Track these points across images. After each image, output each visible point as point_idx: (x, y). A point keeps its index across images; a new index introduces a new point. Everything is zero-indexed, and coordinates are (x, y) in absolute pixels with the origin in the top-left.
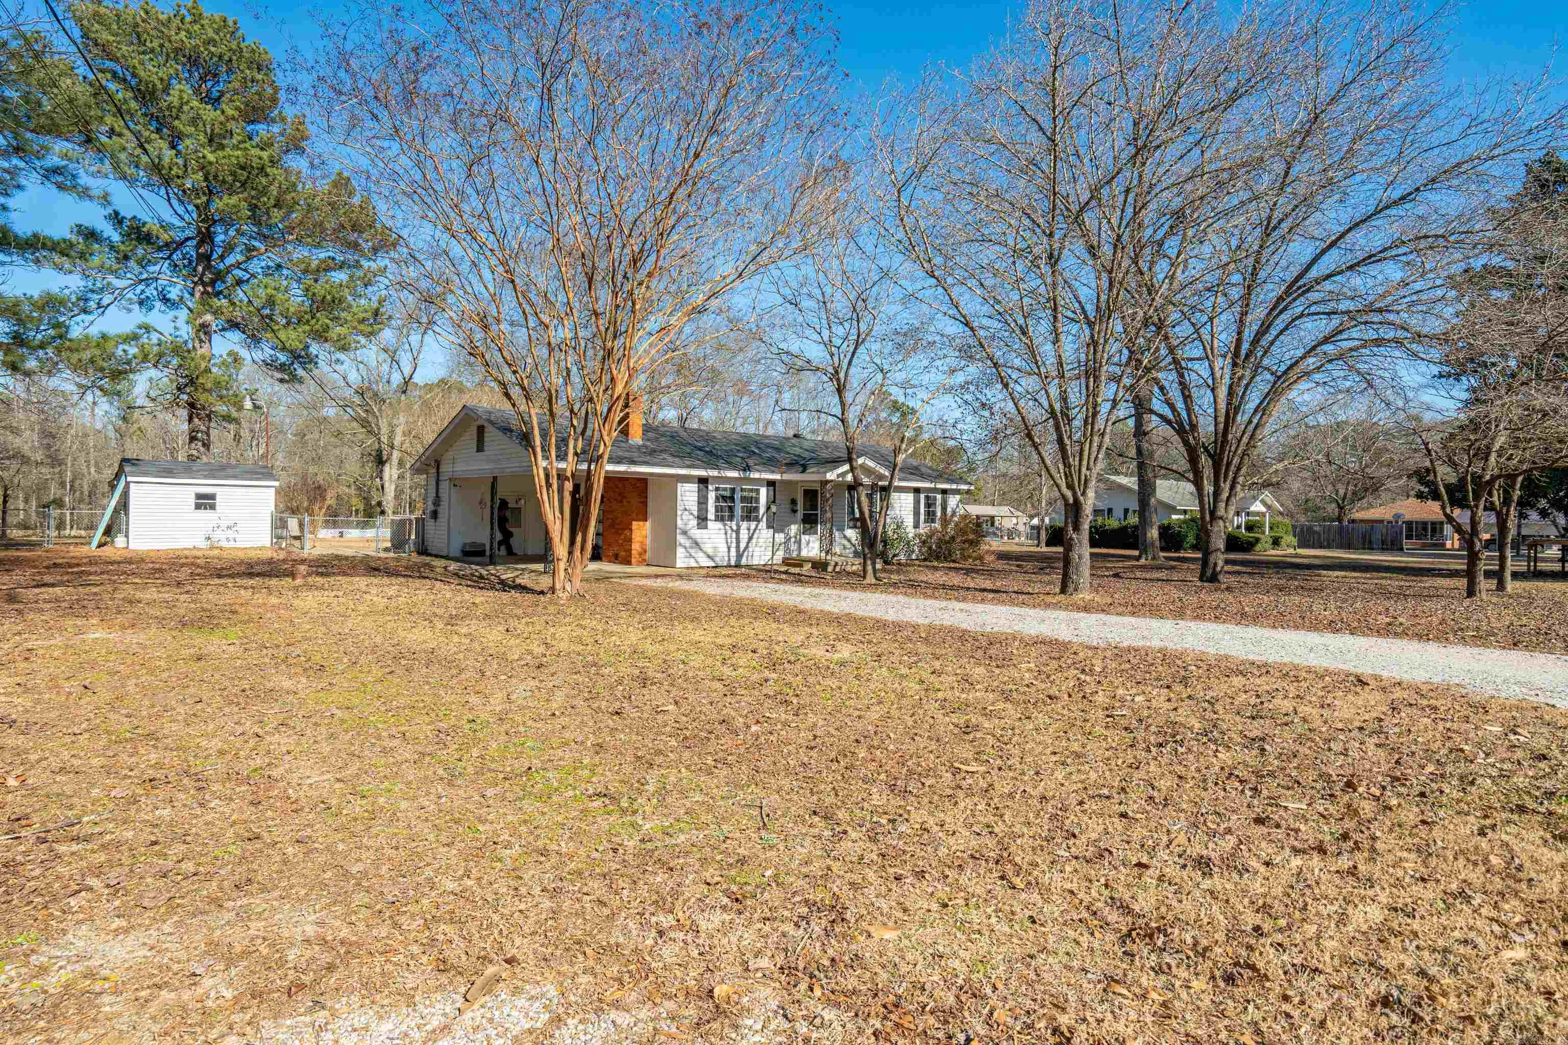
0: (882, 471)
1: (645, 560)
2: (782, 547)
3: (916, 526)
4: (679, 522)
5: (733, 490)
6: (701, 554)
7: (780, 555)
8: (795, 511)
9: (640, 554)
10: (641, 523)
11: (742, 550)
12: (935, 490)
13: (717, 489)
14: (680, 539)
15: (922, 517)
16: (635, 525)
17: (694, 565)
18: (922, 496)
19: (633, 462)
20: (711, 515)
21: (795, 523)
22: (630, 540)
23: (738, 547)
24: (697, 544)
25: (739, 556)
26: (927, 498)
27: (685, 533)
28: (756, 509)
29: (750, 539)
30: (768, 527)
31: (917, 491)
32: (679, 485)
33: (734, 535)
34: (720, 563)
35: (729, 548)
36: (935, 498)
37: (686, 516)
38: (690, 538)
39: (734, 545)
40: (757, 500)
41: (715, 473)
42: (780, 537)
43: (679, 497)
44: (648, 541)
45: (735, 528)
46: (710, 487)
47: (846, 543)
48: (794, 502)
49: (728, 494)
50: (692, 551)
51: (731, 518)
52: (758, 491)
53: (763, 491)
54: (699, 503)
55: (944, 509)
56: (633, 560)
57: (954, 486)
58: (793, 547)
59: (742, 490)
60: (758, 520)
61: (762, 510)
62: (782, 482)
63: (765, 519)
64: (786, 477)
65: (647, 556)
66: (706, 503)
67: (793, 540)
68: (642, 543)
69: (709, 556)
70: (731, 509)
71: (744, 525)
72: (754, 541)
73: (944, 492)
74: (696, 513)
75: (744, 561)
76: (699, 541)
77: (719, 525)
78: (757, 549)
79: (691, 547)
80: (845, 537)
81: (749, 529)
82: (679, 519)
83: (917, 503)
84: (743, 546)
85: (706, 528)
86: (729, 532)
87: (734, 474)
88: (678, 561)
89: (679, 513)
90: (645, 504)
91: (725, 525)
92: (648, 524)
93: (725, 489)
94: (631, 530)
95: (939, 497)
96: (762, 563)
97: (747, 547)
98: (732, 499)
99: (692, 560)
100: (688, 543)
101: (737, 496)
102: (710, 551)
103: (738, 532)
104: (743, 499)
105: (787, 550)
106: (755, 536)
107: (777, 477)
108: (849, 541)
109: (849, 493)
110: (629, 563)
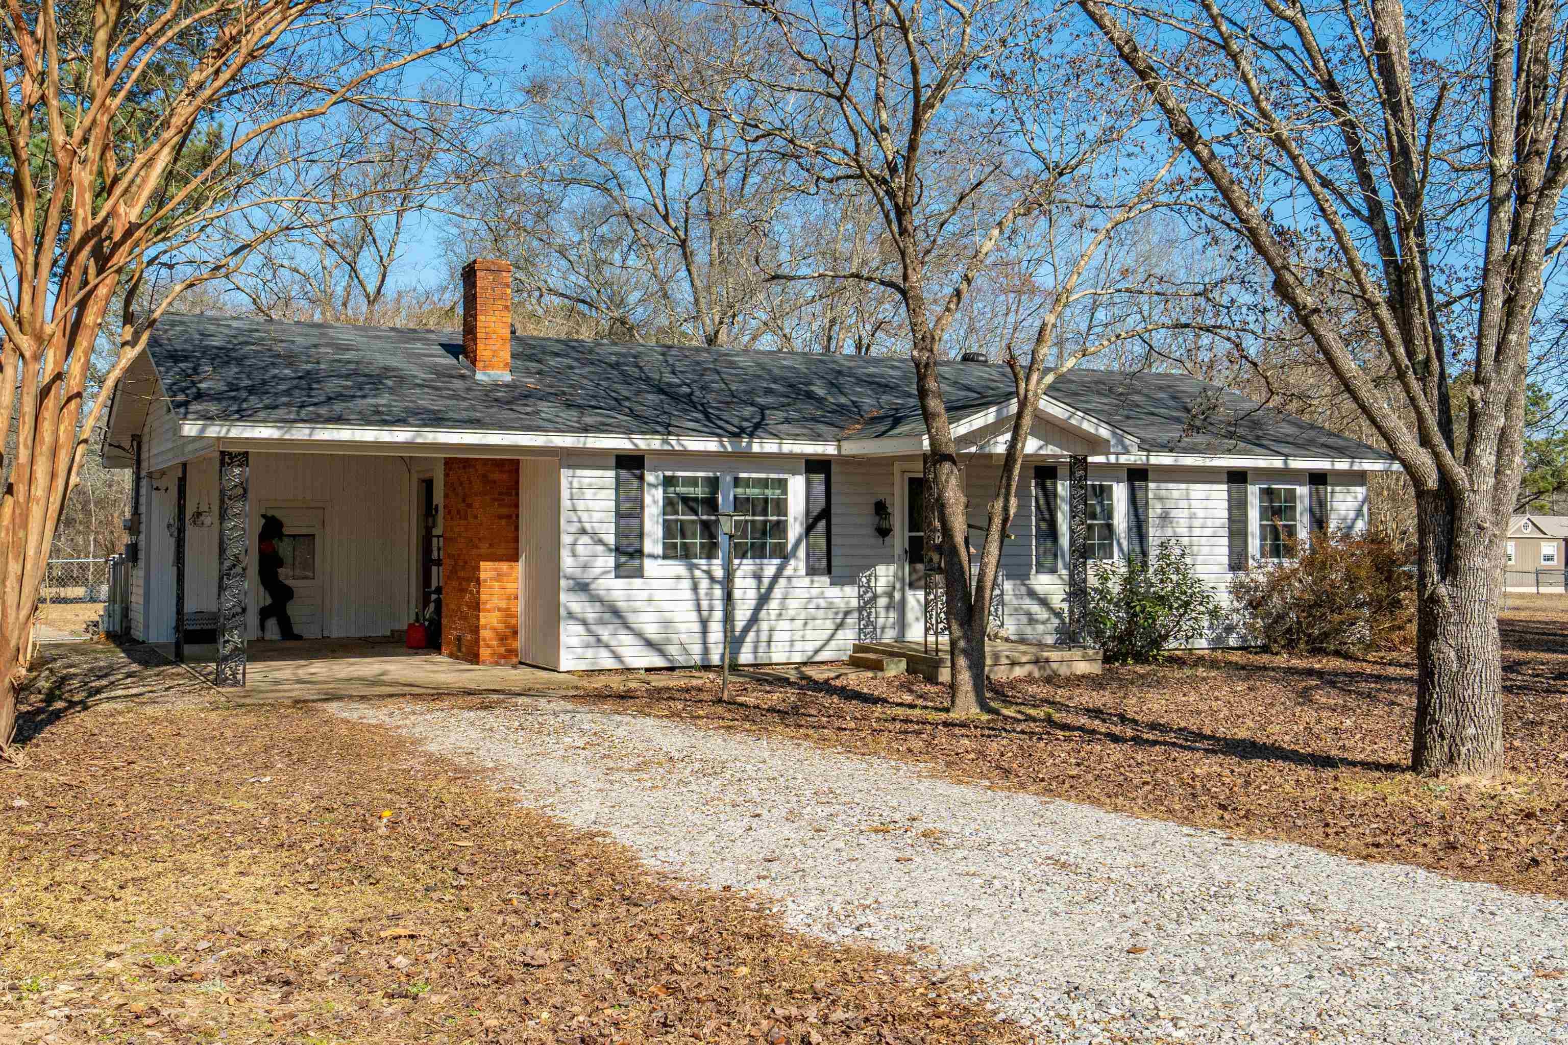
0: (1088, 426)
1: (512, 652)
2: (851, 620)
3: (1237, 562)
4: (567, 563)
5: (713, 484)
6: (626, 638)
7: (848, 638)
8: (884, 532)
9: (502, 639)
10: (504, 566)
11: (739, 625)
12: (1287, 475)
13: (668, 482)
14: (569, 601)
15: (1254, 545)
16: (487, 570)
17: (608, 663)
18: (1253, 491)
19: (437, 420)
20: (653, 543)
21: (888, 560)
22: (476, 606)
23: (728, 618)
24: (616, 613)
25: (734, 642)
26: (1268, 493)
27: (582, 587)
28: (780, 528)
29: (763, 599)
30: (811, 571)
31: (1237, 477)
32: (565, 473)
33: (718, 592)
34: (681, 660)
35: (704, 624)
36: (1291, 496)
37: (584, 546)
38: (595, 599)
39: (718, 615)
40: (781, 506)
41: (655, 443)
42: (848, 595)
43: (566, 503)
44: (520, 607)
45: (719, 573)
46: (650, 477)
47: (1036, 608)
48: (881, 509)
49: (699, 492)
50: (605, 633)
51: (710, 551)
52: (782, 484)
53: (797, 486)
54: (619, 515)
55: (1319, 522)
56: (484, 652)
57: (1343, 465)
58: (884, 618)
59: (737, 482)
60: (785, 557)
61: (794, 530)
62: (843, 460)
63: (802, 552)
64: (850, 448)
65: (519, 644)
66: (639, 514)
67: (882, 602)
68: (508, 613)
69: (649, 644)
70: (709, 529)
71: (745, 567)
72: (774, 604)
73: (1318, 479)
74: (611, 540)
75: (745, 657)
76: (621, 605)
77: (677, 568)
78: (783, 625)
79: (601, 622)
80: (1032, 594)
81: (758, 577)
82: (565, 553)
83: (1237, 507)
84: (742, 616)
85: (639, 573)
86: (704, 584)
87: (711, 445)
88: (564, 656)
89: (566, 539)
90: (513, 519)
91: (692, 567)
92: (521, 566)
93: (693, 482)
94: (478, 581)
95: (1302, 491)
96: (797, 658)
97: (754, 620)
98: (711, 504)
99: (604, 653)
100: (591, 612)
101: (724, 499)
102: (652, 631)
103: (728, 583)
104: (740, 504)
105: (867, 624)
106: (777, 593)
107: (830, 449)
108: (1044, 602)
109: (1042, 486)
110: (473, 658)
